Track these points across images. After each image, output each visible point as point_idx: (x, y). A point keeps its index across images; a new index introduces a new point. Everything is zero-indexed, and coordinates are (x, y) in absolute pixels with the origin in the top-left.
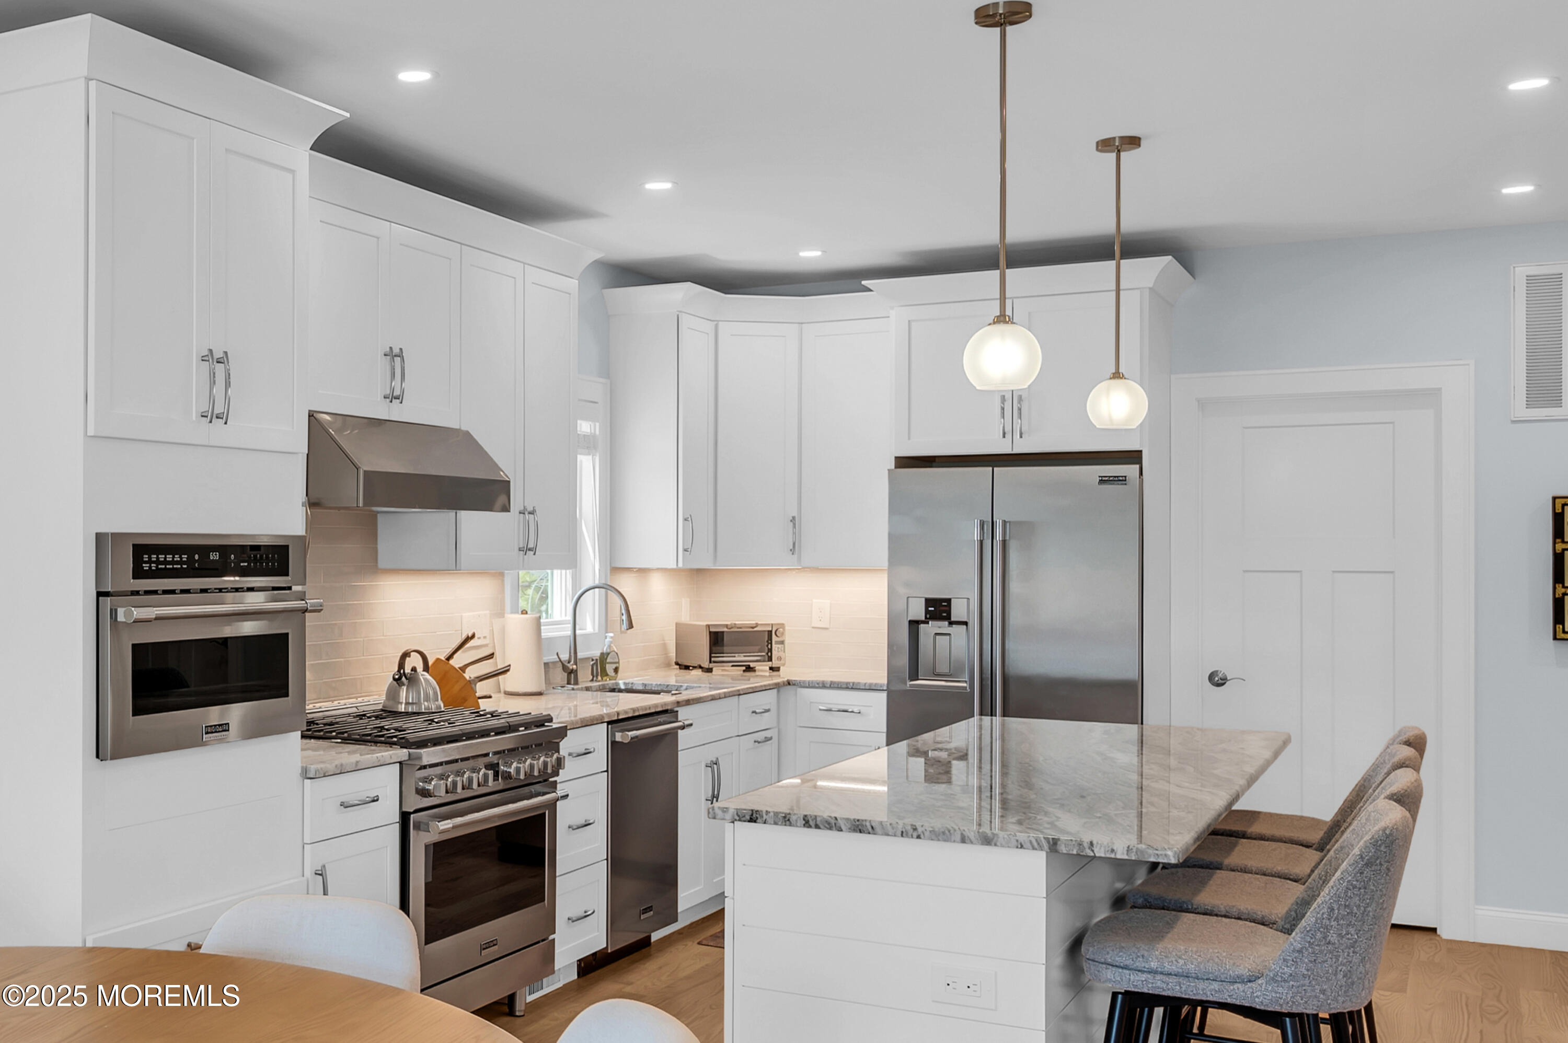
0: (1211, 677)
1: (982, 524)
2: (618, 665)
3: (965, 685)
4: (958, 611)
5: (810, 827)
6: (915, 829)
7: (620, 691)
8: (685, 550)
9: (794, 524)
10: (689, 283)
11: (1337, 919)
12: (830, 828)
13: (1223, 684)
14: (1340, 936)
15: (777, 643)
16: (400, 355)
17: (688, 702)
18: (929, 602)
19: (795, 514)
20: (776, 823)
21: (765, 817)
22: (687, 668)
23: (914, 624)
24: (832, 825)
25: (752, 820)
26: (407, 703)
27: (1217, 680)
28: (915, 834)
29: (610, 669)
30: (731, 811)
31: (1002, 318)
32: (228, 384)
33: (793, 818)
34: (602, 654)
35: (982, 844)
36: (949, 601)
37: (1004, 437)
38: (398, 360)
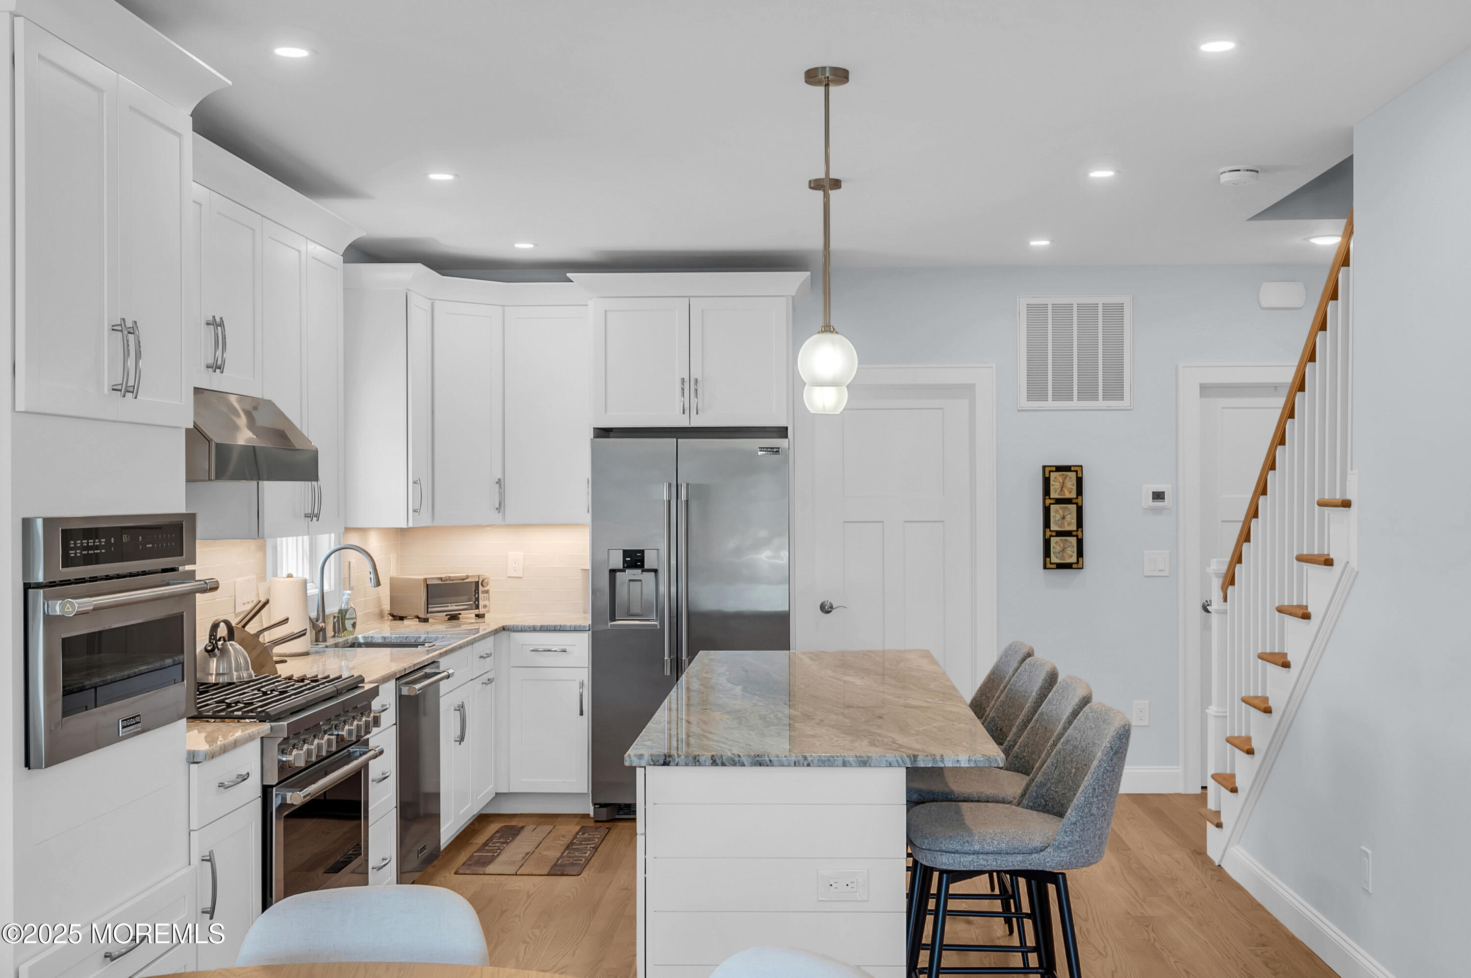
0: (822, 607)
1: (670, 485)
2: (355, 620)
3: (655, 623)
4: (650, 561)
5: (717, 765)
6: (805, 758)
7: (360, 645)
8: (415, 511)
9: (500, 485)
10: (420, 264)
11: (1097, 797)
12: (735, 765)
13: (830, 612)
14: (1098, 808)
15: (484, 592)
16: (221, 324)
17: (446, 653)
18: (626, 553)
19: (500, 477)
20: (687, 765)
21: (677, 760)
22: (402, 618)
23: (613, 572)
24: (735, 762)
25: (666, 764)
26: (218, 674)
27: (826, 609)
28: (805, 764)
29: (348, 624)
30: (646, 757)
31: (828, 329)
32: (138, 356)
33: (702, 759)
34: (341, 611)
35: (859, 766)
36: (642, 552)
37: (684, 413)
38: (219, 328)
